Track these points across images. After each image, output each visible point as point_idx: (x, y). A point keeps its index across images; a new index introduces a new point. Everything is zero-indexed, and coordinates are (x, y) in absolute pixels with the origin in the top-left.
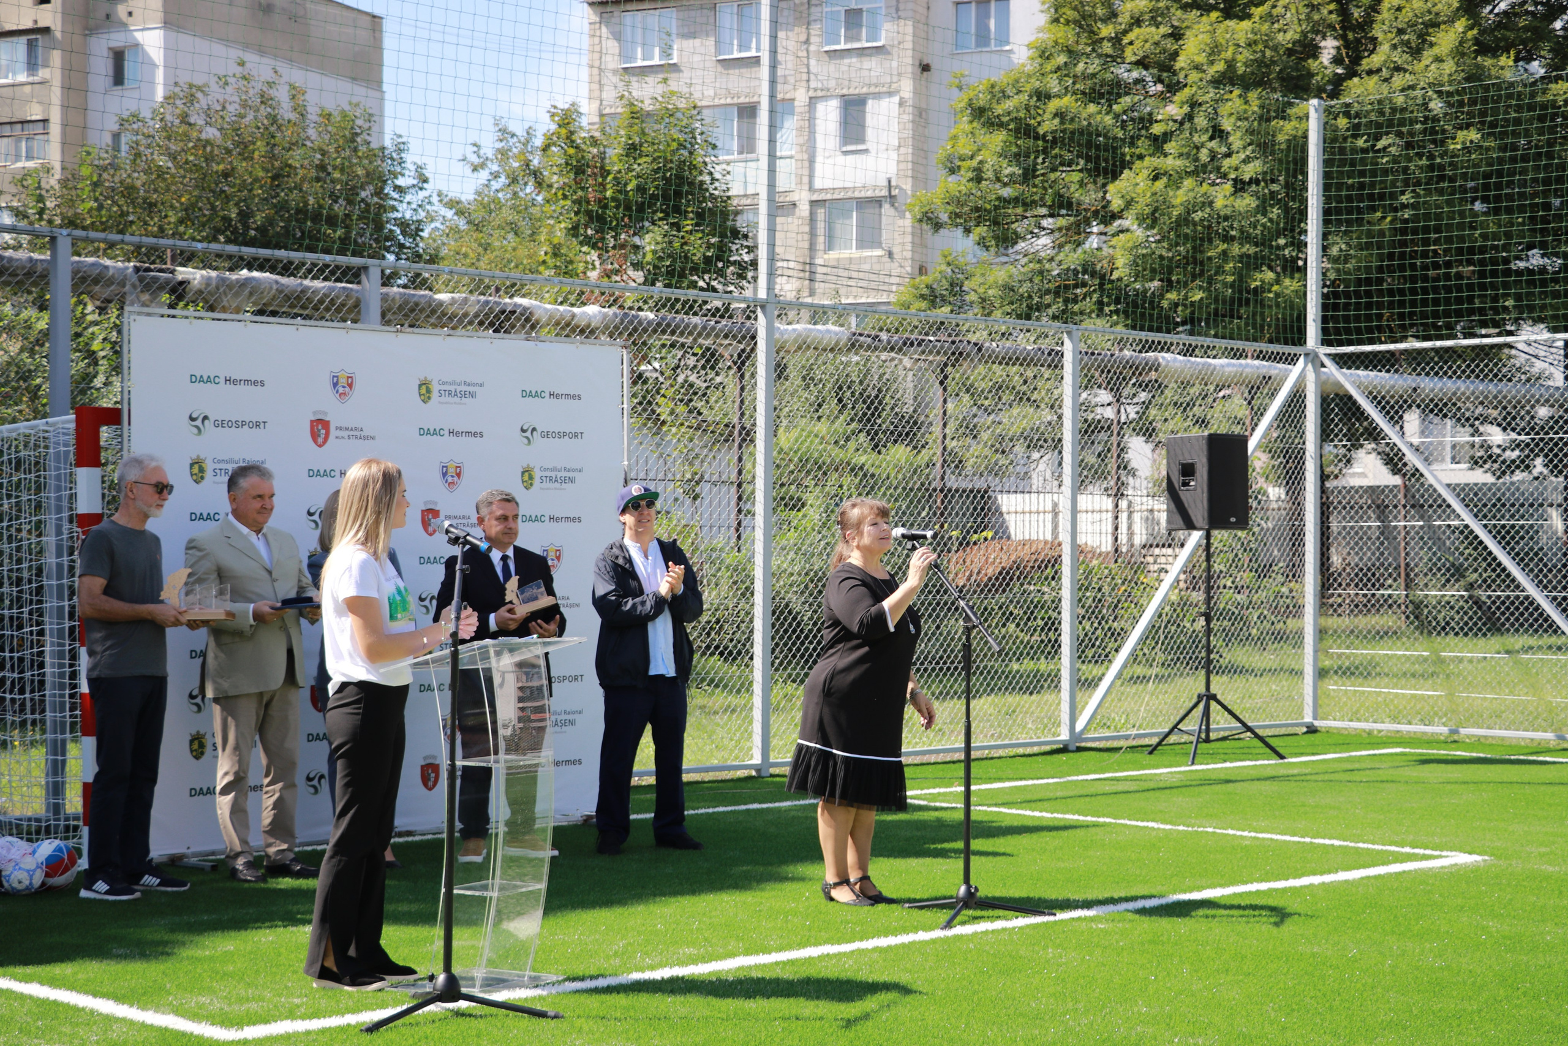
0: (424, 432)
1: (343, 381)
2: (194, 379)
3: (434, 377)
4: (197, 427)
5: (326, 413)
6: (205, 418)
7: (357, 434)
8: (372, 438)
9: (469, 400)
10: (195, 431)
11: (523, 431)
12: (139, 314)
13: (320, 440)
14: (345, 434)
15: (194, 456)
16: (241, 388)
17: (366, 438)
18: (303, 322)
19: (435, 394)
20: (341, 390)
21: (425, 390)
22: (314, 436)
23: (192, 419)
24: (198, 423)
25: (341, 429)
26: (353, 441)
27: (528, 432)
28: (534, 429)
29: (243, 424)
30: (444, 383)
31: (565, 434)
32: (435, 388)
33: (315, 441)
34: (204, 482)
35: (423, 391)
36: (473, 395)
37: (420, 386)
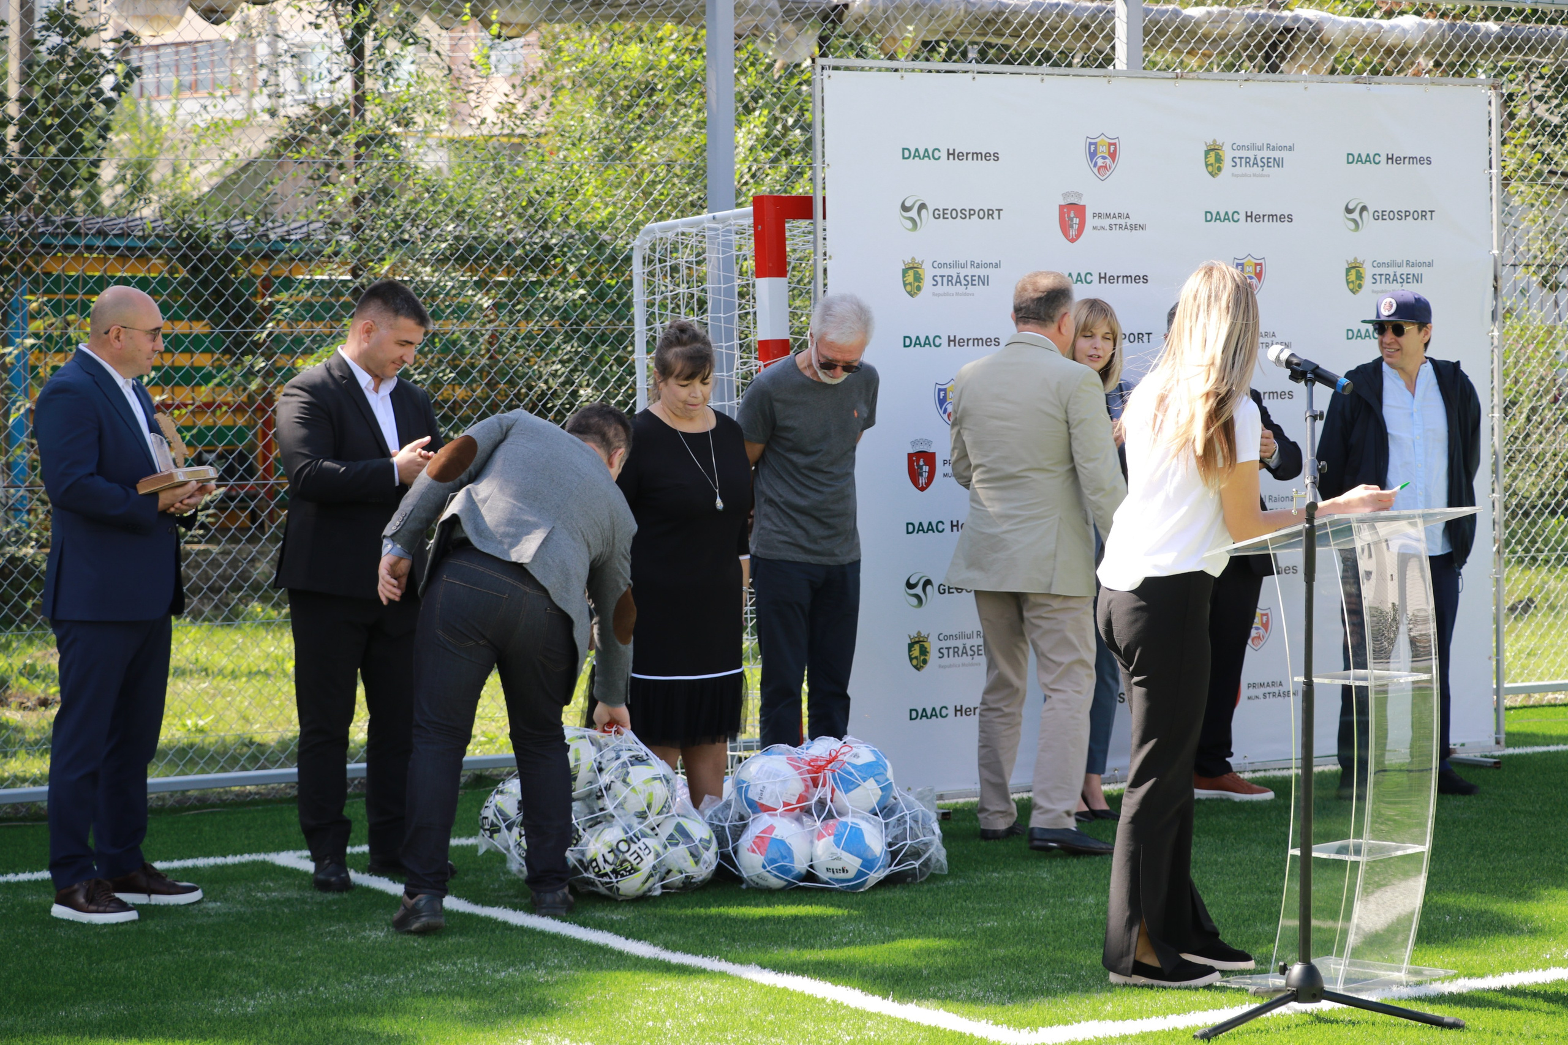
0: (1212, 217)
1: (1103, 150)
2: (908, 154)
3: (1225, 139)
4: (912, 220)
5: (1080, 196)
6: (923, 206)
7: (1121, 222)
8: (1142, 227)
9: (1274, 171)
10: (909, 224)
11: (1349, 211)
12: (836, 68)
13: (1073, 233)
14: (1106, 222)
15: (908, 260)
16: (969, 163)
17: (1134, 227)
18: (1051, 70)
19: (1227, 163)
20: (1100, 162)
21: (1214, 159)
22: (1065, 227)
23: (905, 208)
24: (913, 213)
25: (1100, 216)
26: (1117, 232)
27: (1354, 212)
28: (1364, 209)
29: (972, 212)
30: (1240, 148)
31: (1407, 214)
32: (1228, 154)
33: (1066, 233)
34: (921, 294)
35: (1212, 160)
36: (1279, 163)
37: (1207, 153)
